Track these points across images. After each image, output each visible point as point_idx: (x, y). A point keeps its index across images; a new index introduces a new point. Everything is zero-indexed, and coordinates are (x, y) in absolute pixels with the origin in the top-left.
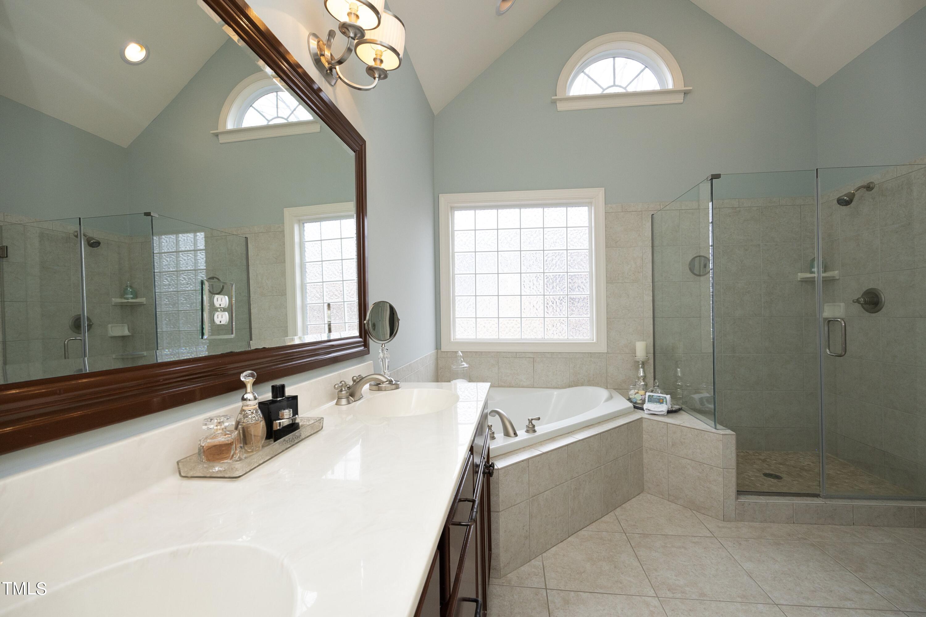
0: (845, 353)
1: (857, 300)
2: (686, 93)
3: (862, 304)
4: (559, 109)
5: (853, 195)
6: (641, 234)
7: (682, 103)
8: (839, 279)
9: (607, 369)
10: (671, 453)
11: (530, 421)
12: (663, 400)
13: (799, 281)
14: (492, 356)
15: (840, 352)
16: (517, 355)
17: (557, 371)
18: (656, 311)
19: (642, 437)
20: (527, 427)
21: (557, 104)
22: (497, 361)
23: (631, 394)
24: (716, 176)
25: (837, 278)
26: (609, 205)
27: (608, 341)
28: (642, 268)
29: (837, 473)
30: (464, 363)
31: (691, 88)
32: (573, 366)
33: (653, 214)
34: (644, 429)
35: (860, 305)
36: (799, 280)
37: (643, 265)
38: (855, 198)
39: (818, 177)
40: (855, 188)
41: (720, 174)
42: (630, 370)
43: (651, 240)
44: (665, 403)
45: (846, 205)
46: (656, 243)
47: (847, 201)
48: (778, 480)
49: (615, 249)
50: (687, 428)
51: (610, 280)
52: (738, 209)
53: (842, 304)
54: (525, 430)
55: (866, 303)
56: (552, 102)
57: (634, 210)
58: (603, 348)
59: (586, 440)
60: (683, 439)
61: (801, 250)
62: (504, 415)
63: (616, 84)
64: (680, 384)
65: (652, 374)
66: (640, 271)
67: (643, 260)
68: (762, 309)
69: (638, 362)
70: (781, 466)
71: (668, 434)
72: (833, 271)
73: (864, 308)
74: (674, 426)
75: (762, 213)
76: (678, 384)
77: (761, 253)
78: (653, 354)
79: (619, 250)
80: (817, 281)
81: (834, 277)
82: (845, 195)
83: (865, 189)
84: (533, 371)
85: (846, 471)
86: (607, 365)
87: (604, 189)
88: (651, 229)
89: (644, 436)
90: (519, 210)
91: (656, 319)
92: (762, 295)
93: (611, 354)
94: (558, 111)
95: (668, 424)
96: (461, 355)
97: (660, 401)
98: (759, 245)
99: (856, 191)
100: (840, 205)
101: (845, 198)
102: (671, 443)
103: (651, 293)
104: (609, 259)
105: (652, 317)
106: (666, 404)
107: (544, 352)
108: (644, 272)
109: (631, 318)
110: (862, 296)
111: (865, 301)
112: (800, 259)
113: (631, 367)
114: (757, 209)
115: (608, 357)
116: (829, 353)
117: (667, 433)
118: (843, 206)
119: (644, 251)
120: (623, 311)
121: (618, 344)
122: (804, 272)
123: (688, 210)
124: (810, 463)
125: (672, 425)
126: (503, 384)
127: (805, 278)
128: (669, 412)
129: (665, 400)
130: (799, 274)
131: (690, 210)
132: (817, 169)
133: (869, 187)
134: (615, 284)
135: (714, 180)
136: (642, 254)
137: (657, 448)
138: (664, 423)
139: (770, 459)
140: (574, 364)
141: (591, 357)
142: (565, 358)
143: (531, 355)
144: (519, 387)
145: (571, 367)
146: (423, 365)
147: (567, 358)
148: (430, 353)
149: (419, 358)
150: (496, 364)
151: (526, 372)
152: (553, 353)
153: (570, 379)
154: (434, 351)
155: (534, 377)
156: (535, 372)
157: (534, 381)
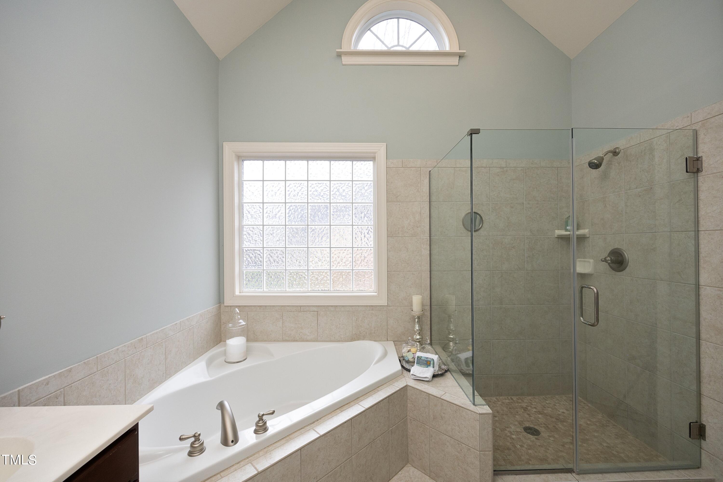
0: (598, 324)
1: (605, 259)
2: (461, 56)
3: (609, 264)
4: (344, 63)
5: (602, 159)
6: (419, 190)
7: (458, 66)
8: (589, 237)
9: (387, 322)
10: (432, 427)
11: (261, 418)
12: (430, 362)
13: (556, 238)
14: (276, 310)
15: (593, 321)
16: (300, 309)
17: (340, 324)
18: (433, 265)
19: (407, 406)
20: (257, 425)
21: (342, 58)
22: (282, 315)
23: (404, 352)
24: (475, 132)
25: (588, 236)
26: (391, 160)
27: (389, 294)
28: (420, 222)
29: (587, 424)
30: (241, 321)
31: (465, 51)
32: (356, 319)
33: (430, 171)
34: (408, 397)
35: (607, 264)
36: (556, 236)
37: (421, 220)
38: (603, 163)
39: (573, 137)
40: (603, 153)
41: (479, 129)
42: (409, 322)
43: (429, 196)
44: (432, 365)
45: (596, 168)
46: (434, 198)
47: (597, 164)
48: (536, 437)
49: (395, 203)
50: (447, 402)
51: (390, 235)
52: (505, 169)
53: (592, 261)
54: (254, 428)
55: (613, 262)
56: (337, 56)
57: (413, 166)
58: (384, 302)
59: (330, 433)
60: (444, 413)
61: (558, 209)
62: (227, 411)
63: (400, 44)
64: (452, 337)
65: (429, 326)
66: (418, 226)
67: (422, 215)
68: (526, 263)
69: (414, 316)
70: (540, 416)
71: (429, 407)
72: (584, 229)
73: (611, 267)
74: (435, 398)
75: (526, 173)
76: (450, 336)
77: (525, 210)
78: (429, 307)
79: (399, 205)
80: (572, 238)
81: (585, 235)
82: (595, 159)
83: (612, 154)
84: (317, 325)
85: (594, 420)
86: (387, 317)
87: (385, 144)
88: (428, 185)
89: (409, 405)
90: (306, 162)
91: (432, 272)
92: (525, 250)
93: (391, 306)
94: (343, 65)
95: (430, 395)
96: (238, 312)
97: (427, 363)
98: (523, 203)
99: (605, 156)
100: (591, 168)
101: (596, 161)
102: (432, 416)
103: (429, 247)
104: (389, 214)
105: (429, 270)
106: (433, 367)
107: (328, 306)
108: (422, 227)
109: (409, 271)
110: (608, 256)
111: (611, 260)
112: (557, 217)
113: (410, 319)
114: (521, 170)
115: (389, 310)
116: (582, 321)
117: (429, 404)
118: (593, 169)
119: (422, 207)
120: (403, 265)
121: (398, 297)
122: (560, 230)
123: (461, 168)
124: (565, 411)
125: (433, 397)
126: (287, 338)
127: (562, 235)
128: (434, 376)
129: (432, 362)
130: (556, 231)
131: (463, 168)
132: (572, 129)
133: (615, 153)
134: (395, 238)
135: (473, 135)
136: (420, 209)
137: (420, 420)
138: (426, 394)
139: (531, 407)
140: (356, 317)
141: (372, 310)
142: (348, 311)
143: (315, 309)
144: (303, 341)
145: (353, 320)
146: (181, 330)
147: (350, 311)
148: (205, 310)
149: (171, 325)
150: (281, 318)
151: (310, 325)
152: (337, 306)
153: (353, 332)
154: (213, 307)
155: (317, 331)
156: (318, 326)
157: (317, 334)
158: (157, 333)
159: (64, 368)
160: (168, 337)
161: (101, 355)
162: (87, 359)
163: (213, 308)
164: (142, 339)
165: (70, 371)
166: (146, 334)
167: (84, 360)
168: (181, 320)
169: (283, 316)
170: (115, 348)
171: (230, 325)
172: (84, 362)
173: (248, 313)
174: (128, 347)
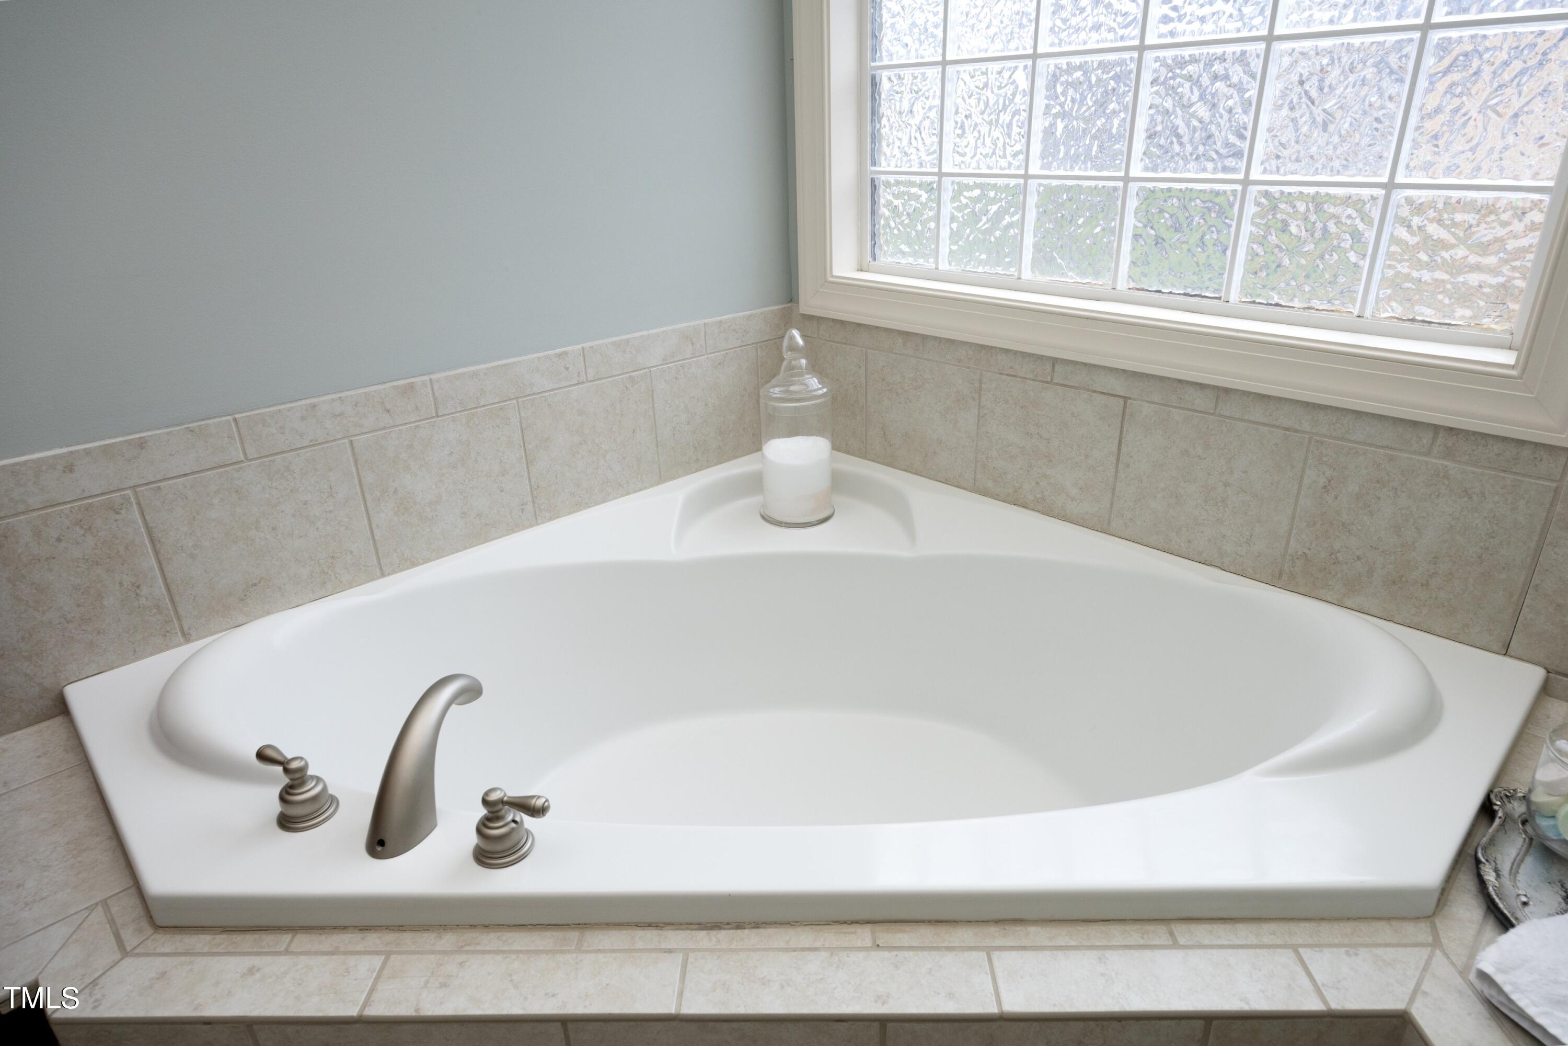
17: (1226, 485)
22: (977, 385)
32: (1322, 481)
84: (1114, 458)
96: (800, 341)
107: (1180, 381)
126: (990, 484)
140: (1328, 473)
141: (1449, 454)
142: (1288, 429)
143: (1118, 386)
144: (1048, 511)
145: (1306, 481)
146: (590, 377)
147: (1296, 431)
148: (706, 321)
149: (541, 354)
150: (974, 399)
151: (1087, 456)
152: (1227, 391)
153: (1293, 542)
154: (748, 313)
155: (1114, 489)
156: (1121, 466)
157: (1112, 504)
158: (475, 374)
159: (122, 436)
160: (529, 395)
161: (248, 416)
162: (199, 420)
163: (750, 316)
164: (411, 386)
165: (142, 444)
166: (432, 373)
167: (189, 423)
168: (587, 345)
169: (981, 388)
170: (303, 402)
171: (776, 391)
172: (186, 426)
173: (866, 354)
174: (356, 405)
